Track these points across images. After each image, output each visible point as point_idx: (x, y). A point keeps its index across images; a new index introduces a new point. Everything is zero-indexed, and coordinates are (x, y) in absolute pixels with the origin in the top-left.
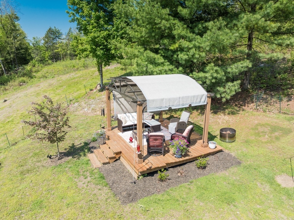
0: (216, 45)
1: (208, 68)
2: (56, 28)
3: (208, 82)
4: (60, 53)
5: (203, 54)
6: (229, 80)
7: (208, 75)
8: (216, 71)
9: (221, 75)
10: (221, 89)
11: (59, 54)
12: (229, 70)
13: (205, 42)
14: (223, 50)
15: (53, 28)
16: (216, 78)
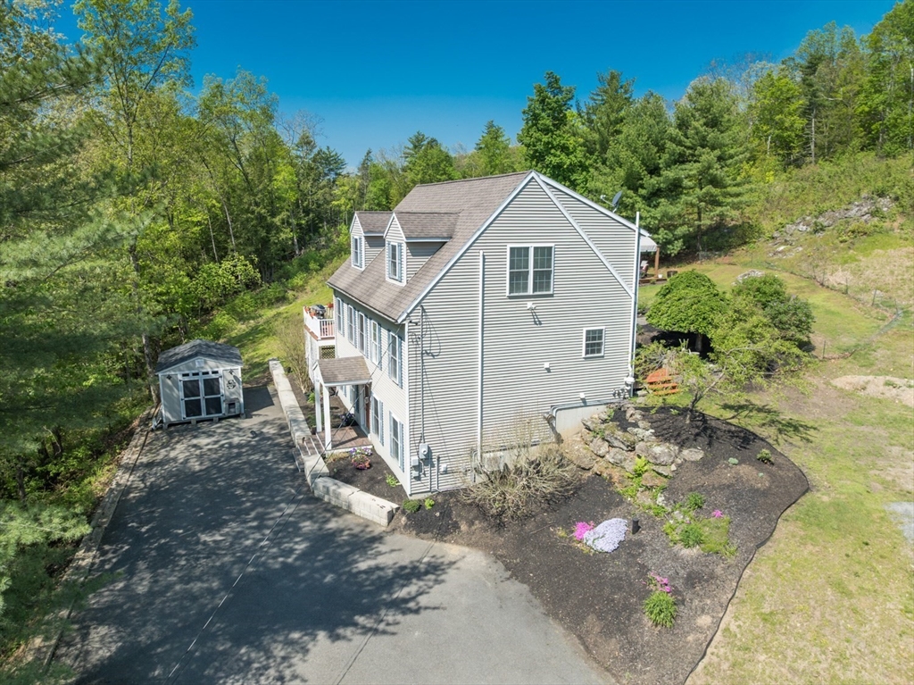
0: (665, 215)
1: (660, 232)
2: (331, 149)
3: (660, 242)
4: (343, 208)
5: (657, 222)
6: (676, 239)
7: (660, 236)
8: (666, 234)
9: (670, 236)
10: (670, 246)
11: (340, 212)
12: (676, 233)
13: (657, 213)
14: (671, 218)
15: (325, 150)
16: (666, 239)
